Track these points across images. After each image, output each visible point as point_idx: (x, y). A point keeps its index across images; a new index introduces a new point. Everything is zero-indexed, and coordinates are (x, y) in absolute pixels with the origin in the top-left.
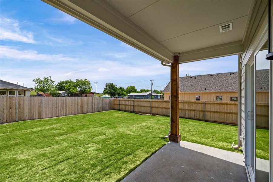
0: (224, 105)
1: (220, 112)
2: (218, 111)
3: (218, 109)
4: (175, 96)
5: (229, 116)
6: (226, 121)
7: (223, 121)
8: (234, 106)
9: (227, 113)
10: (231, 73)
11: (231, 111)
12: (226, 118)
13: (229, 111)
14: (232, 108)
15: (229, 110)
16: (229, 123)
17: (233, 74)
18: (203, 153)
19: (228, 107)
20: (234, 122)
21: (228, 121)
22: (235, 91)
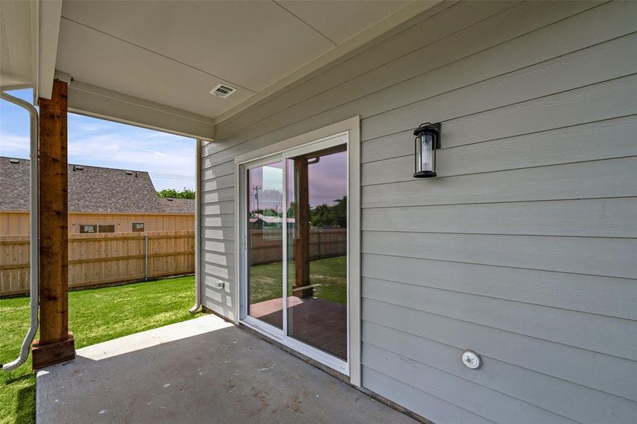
0: (99, 241)
1: (88, 262)
2: (84, 258)
3: (85, 254)
4: (58, 213)
5: (111, 266)
6: (103, 280)
7: (96, 280)
8: (121, 242)
9: (106, 260)
10: (77, 167)
11: (115, 255)
12: (103, 272)
13: (110, 256)
14: (117, 248)
15: (111, 254)
16: (111, 283)
17: (82, 170)
18: (163, 342)
19: (109, 248)
20: (121, 277)
21: (110, 279)
22: (90, 210)
